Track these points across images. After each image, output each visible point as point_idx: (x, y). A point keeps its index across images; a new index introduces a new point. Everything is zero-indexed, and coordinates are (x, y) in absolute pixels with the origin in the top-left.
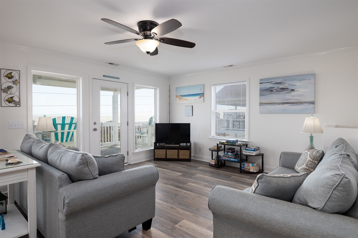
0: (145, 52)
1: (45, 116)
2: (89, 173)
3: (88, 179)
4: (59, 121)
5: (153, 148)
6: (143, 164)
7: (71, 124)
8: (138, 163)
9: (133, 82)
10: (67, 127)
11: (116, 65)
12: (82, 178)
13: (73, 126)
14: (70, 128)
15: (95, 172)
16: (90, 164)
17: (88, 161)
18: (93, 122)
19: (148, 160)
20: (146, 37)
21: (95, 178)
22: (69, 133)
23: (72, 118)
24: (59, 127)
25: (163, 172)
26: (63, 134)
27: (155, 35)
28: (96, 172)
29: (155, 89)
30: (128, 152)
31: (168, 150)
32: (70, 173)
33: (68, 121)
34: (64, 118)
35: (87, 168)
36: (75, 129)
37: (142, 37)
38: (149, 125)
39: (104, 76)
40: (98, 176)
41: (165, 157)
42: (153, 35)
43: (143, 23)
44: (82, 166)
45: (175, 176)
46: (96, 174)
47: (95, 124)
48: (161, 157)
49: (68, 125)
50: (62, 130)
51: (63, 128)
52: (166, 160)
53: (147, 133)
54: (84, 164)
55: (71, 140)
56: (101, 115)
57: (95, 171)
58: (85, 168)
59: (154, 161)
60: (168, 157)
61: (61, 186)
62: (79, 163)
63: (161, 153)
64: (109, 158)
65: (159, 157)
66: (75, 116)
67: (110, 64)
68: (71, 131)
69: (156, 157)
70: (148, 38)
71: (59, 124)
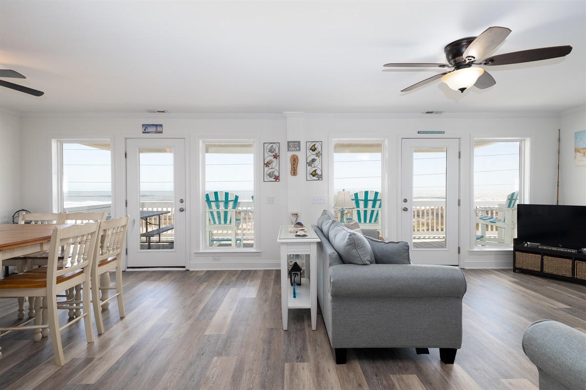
0: (457, 90)
1: (344, 190)
2: (358, 257)
3: (356, 263)
4: (361, 197)
5: (512, 249)
6: (487, 273)
7: (375, 201)
8: (478, 269)
9: (470, 135)
10: (370, 204)
11: (437, 113)
12: (351, 261)
13: (378, 203)
14: (374, 206)
15: (364, 257)
16: (358, 246)
17: (356, 243)
18: (403, 199)
19: (502, 269)
20: (459, 66)
21: (365, 265)
22: (373, 212)
23: (376, 193)
24: (362, 204)
25: (525, 294)
26: (365, 212)
27: (471, 60)
28: (366, 257)
29: (521, 141)
30: (459, 248)
31: (545, 258)
32: (341, 253)
33: (371, 197)
34: (366, 193)
35: (355, 250)
36: (380, 206)
37: (453, 68)
38: (509, 206)
39: (419, 133)
40: (368, 262)
41: (539, 270)
42: (468, 59)
43: (452, 46)
44: (350, 246)
45: (549, 307)
46: (365, 260)
47: (405, 201)
48: (530, 268)
49: (372, 202)
50: (365, 208)
51: (366, 206)
52: (541, 274)
53: (503, 220)
54: (352, 244)
55: (375, 221)
56: (414, 189)
57: (364, 255)
58: (353, 249)
59: (513, 273)
60: (546, 270)
61: (331, 265)
62: (347, 242)
63: (531, 261)
64: (389, 244)
65: (525, 268)
66: (379, 191)
67: (427, 113)
68: (376, 209)
69: (518, 266)
70: (462, 66)
71: (361, 200)
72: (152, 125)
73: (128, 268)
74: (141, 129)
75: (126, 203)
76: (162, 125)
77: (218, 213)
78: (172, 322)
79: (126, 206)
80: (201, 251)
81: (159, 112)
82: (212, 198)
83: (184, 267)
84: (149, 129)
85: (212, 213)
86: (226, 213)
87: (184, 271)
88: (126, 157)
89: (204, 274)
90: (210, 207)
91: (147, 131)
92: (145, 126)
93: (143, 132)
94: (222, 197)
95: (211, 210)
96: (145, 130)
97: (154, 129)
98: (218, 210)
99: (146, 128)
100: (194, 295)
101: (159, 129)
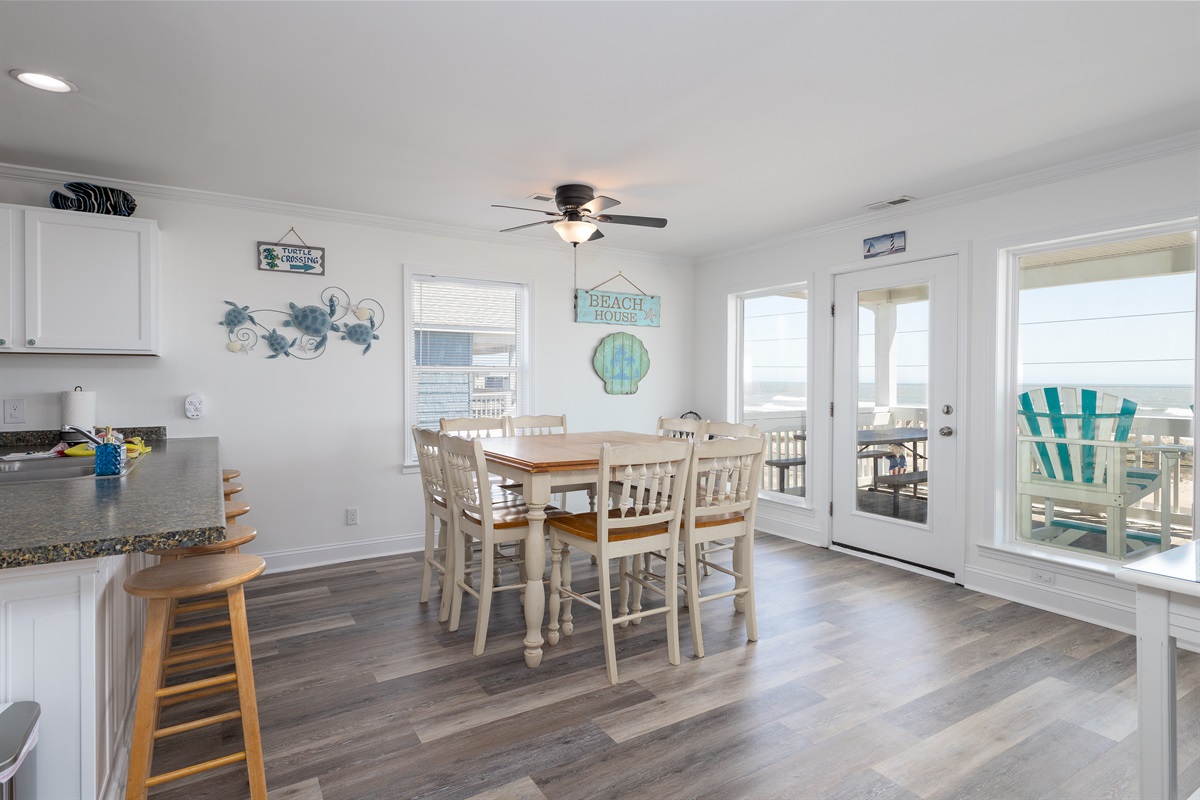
72: (884, 236)
73: (834, 543)
74: (862, 250)
75: (832, 409)
76: (904, 232)
77: (1063, 450)
78: (826, 696)
79: (832, 415)
80: (998, 544)
81: (894, 203)
82: (1040, 405)
83: (952, 575)
84: (879, 247)
85: (1042, 448)
86: (1089, 453)
87: (950, 586)
88: (833, 314)
89: (999, 609)
90: (1036, 430)
91: (872, 251)
92: (870, 242)
93: (866, 257)
94: (1071, 405)
95: (1037, 439)
96: (869, 251)
97: (886, 245)
98: (1061, 441)
99: (872, 245)
100: (996, 654)
101: (898, 243)
